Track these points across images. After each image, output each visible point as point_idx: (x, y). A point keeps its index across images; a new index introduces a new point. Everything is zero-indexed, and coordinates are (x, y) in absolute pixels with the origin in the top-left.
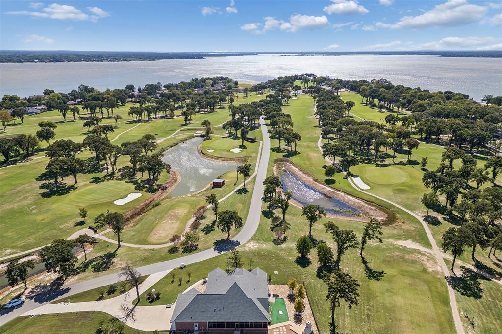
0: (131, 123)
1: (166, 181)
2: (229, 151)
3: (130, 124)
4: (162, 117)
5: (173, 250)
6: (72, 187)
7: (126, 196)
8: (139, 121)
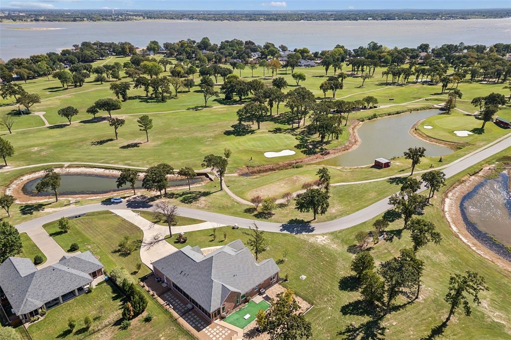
0: (382, 84)
1: (336, 147)
2: (452, 132)
3: (380, 85)
4: (424, 83)
5: (249, 211)
6: (252, 132)
7: (280, 151)
8: (394, 83)
